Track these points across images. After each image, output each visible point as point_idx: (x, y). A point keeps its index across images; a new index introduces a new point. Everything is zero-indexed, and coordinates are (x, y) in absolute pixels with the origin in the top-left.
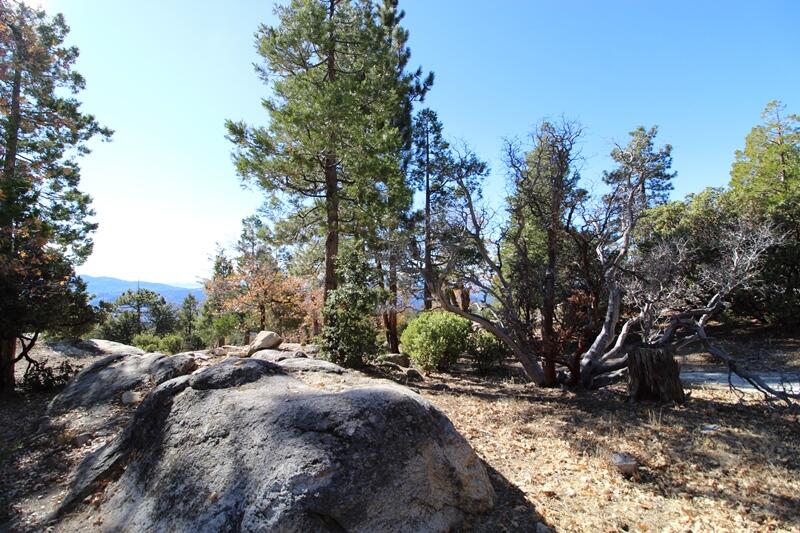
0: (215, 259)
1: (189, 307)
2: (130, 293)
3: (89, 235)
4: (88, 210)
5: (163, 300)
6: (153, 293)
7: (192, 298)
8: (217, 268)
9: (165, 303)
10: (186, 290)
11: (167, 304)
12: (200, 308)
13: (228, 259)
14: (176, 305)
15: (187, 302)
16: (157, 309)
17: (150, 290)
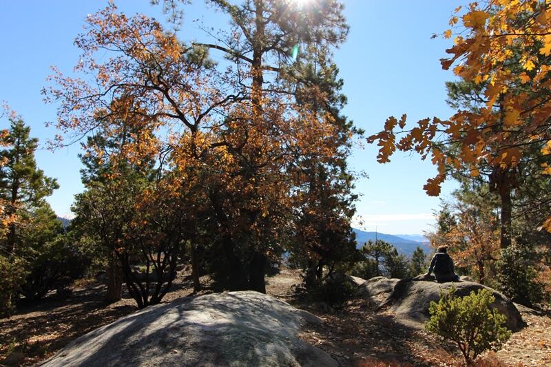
0: (439, 215)
1: (418, 260)
2: (370, 243)
3: (353, 203)
4: (351, 185)
5: (396, 251)
6: (387, 244)
7: (420, 251)
8: (441, 223)
9: (397, 254)
10: (416, 243)
11: (399, 256)
12: (428, 262)
13: (451, 214)
14: (407, 257)
15: (416, 254)
16: (391, 259)
17: (386, 241)
